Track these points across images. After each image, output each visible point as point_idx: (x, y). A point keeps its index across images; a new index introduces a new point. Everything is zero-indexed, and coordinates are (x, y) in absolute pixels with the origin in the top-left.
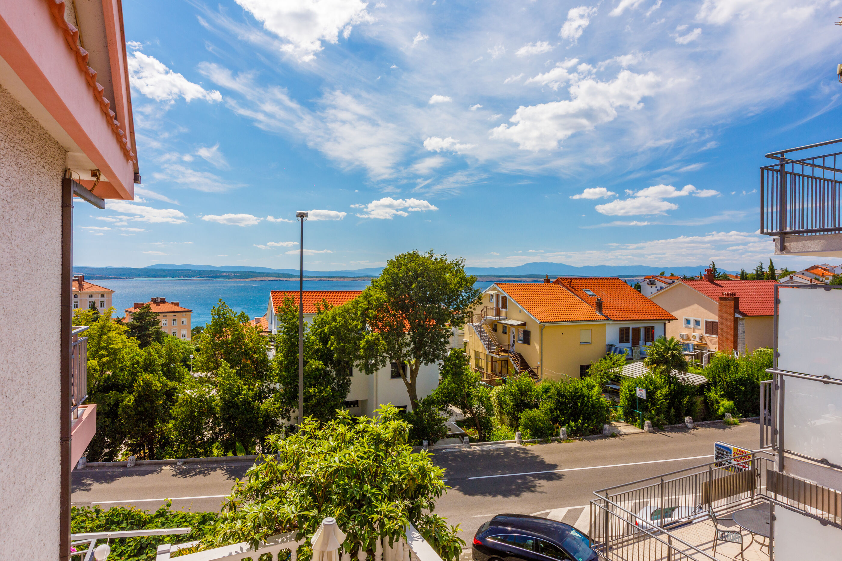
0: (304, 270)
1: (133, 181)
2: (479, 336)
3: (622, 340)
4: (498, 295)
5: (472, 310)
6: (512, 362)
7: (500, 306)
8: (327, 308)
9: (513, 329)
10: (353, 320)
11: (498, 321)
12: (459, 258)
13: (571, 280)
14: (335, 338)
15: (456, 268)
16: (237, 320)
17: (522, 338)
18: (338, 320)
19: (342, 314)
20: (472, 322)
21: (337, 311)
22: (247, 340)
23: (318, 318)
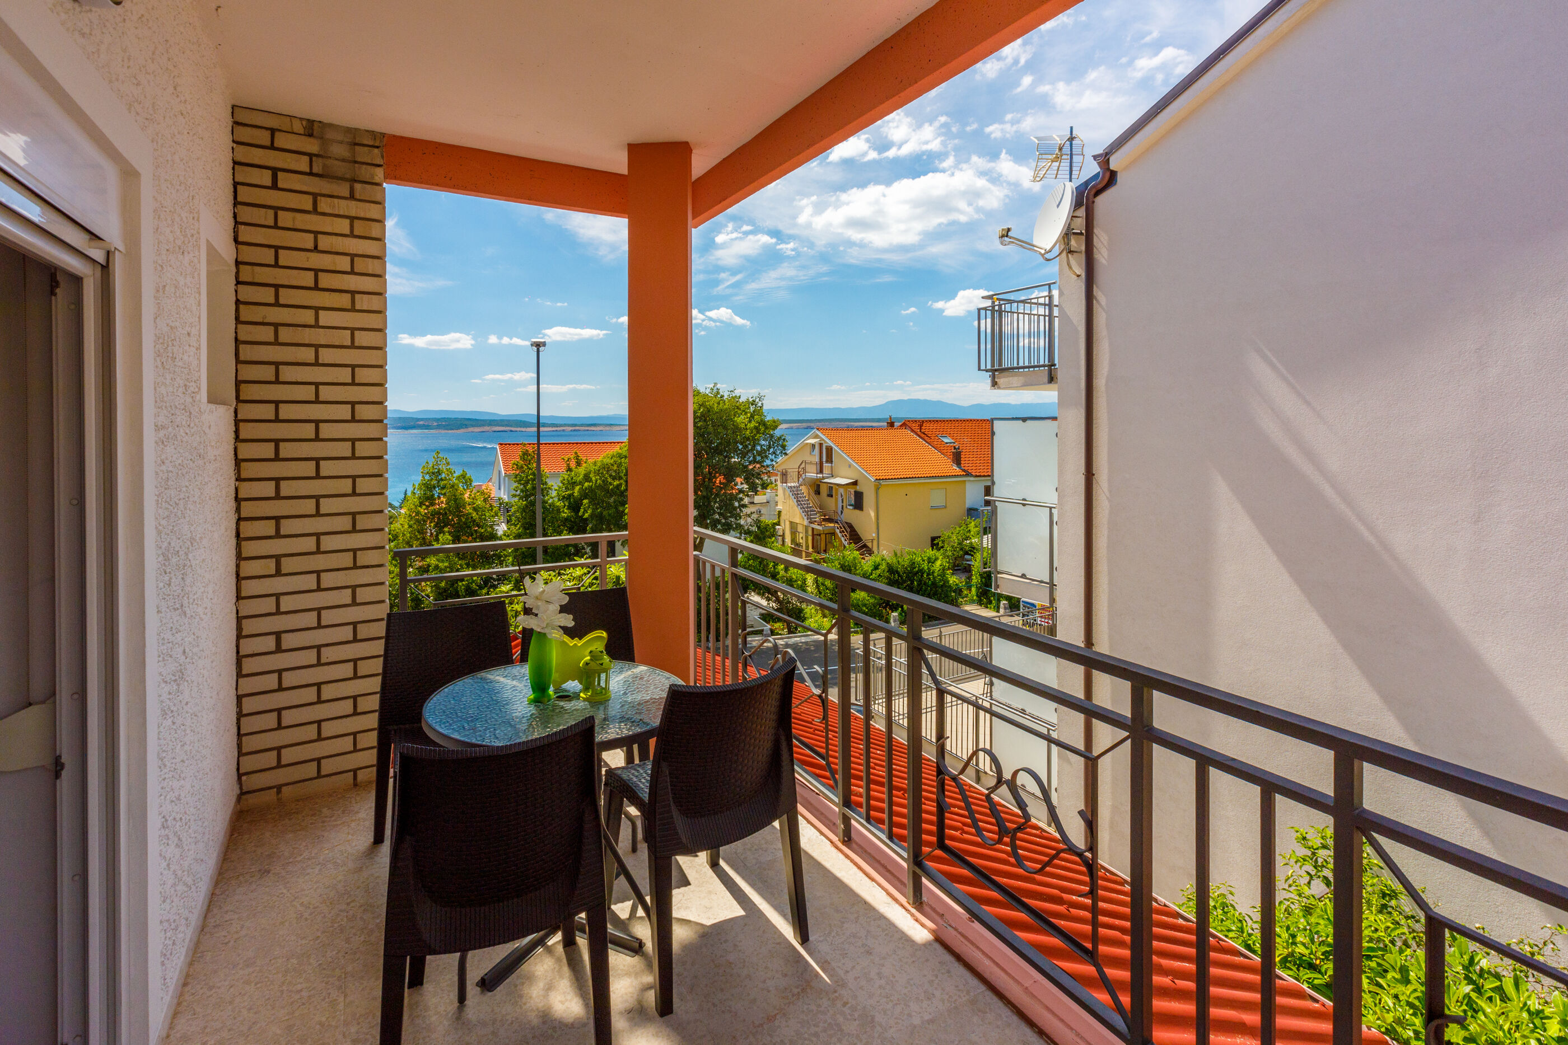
0: (541, 414)
2: (796, 501)
4: (821, 445)
5: (773, 462)
6: (840, 535)
7: (824, 460)
8: (579, 464)
9: (841, 490)
10: (614, 478)
11: (820, 480)
12: (755, 395)
13: (921, 423)
14: (590, 502)
15: (752, 409)
16: (456, 482)
17: (853, 502)
18: (594, 479)
19: (599, 470)
20: (786, 483)
21: (593, 468)
22: (469, 509)
23: (566, 477)
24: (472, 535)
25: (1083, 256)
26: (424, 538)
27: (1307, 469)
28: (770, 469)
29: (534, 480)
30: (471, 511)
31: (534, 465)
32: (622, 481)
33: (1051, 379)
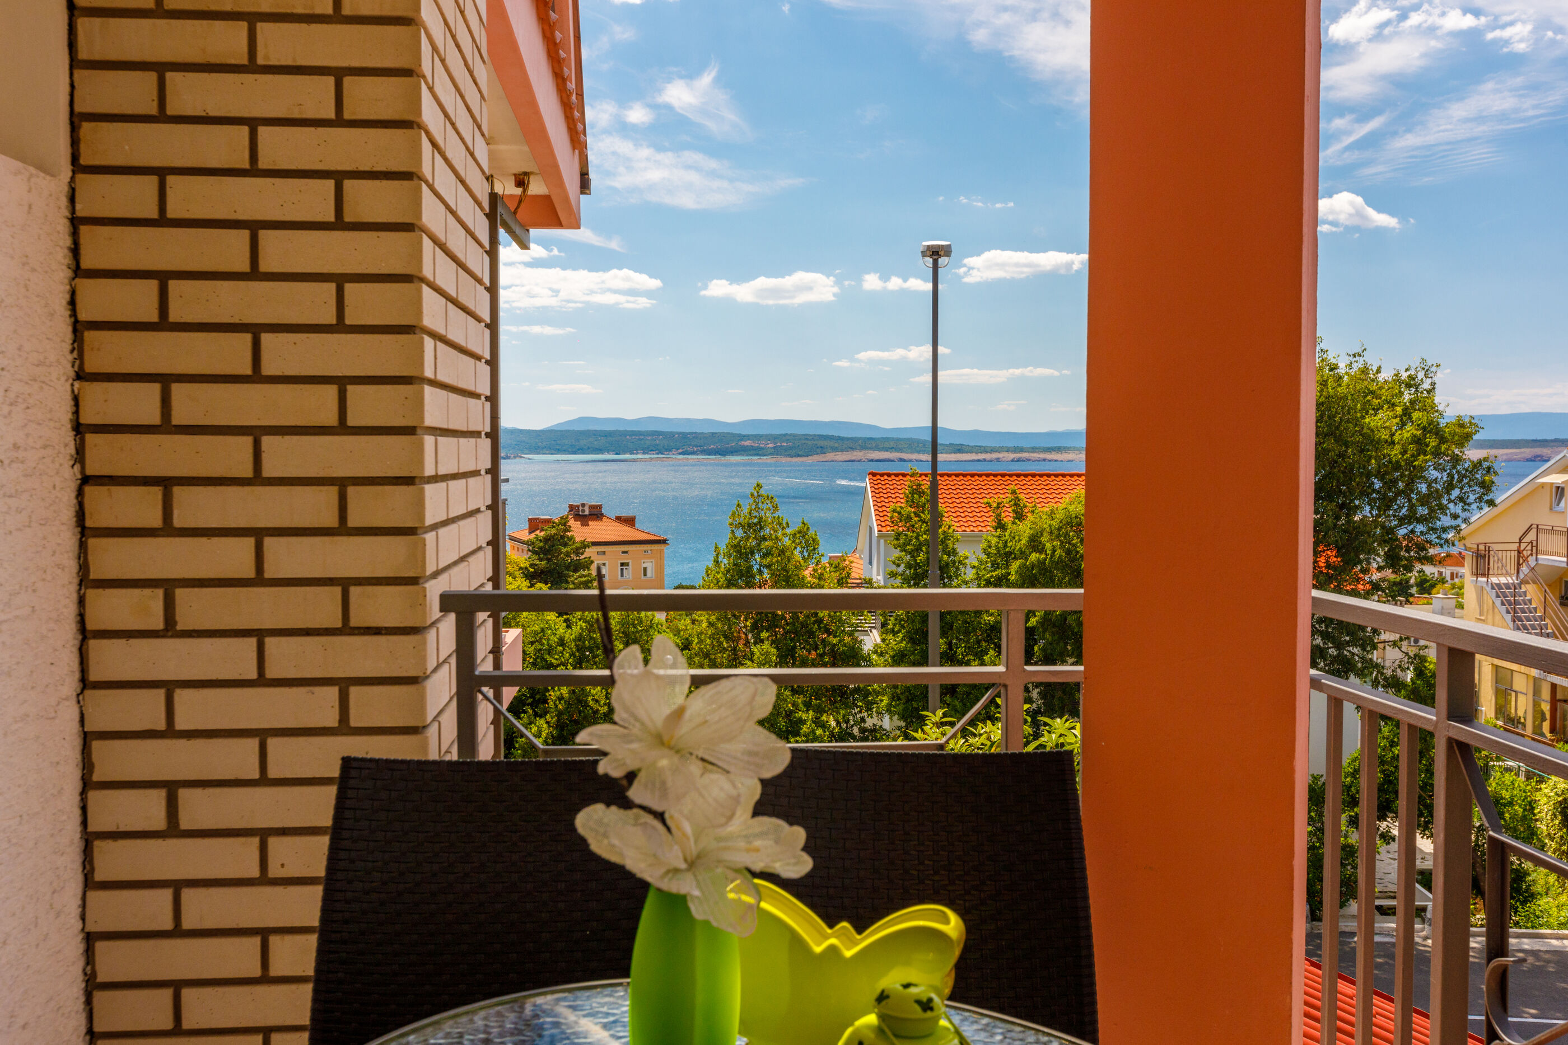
1: (578, 190)
2: (1509, 617)
5: (1459, 521)
8: (1020, 516)
12: (1415, 363)
15: (1407, 397)
16: (789, 543)
18: (1048, 546)
19: (1059, 529)
20: (1486, 574)
21: (1046, 523)
23: (994, 541)
24: (816, 648)
26: (734, 649)
28: (1450, 535)
29: (931, 544)
31: (931, 515)
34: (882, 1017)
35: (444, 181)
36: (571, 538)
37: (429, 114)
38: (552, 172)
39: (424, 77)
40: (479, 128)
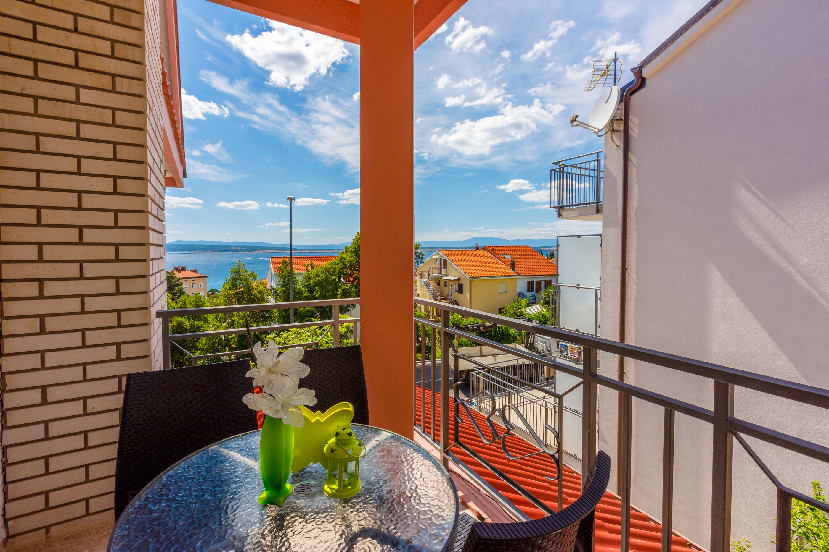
1: (183, 176)
2: (427, 288)
3: (528, 290)
4: (440, 259)
5: (416, 267)
7: (442, 266)
8: (313, 268)
9: (451, 283)
10: (332, 276)
11: (440, 278)
13: (493, 248)
14: (319, 288)
16: (248, 277)
17: (457, 290)
18: (321, 276)
19: (324, 271)
20: (422, 279)
21: (320, 270)
22: (255, 292)
23: (306, 275)
25: (622, 134)
27: (783, 263)
29: (289, 276)
30: (256, 293)
31: (289, 268)
32: (336, 277)
33: (598, 211)
34: (337, 440)
35: (153, 180)
36: (175, 277)
37: (150, 160)
38: (175, 171)
39: (148, 147)
40: (162, 162)
